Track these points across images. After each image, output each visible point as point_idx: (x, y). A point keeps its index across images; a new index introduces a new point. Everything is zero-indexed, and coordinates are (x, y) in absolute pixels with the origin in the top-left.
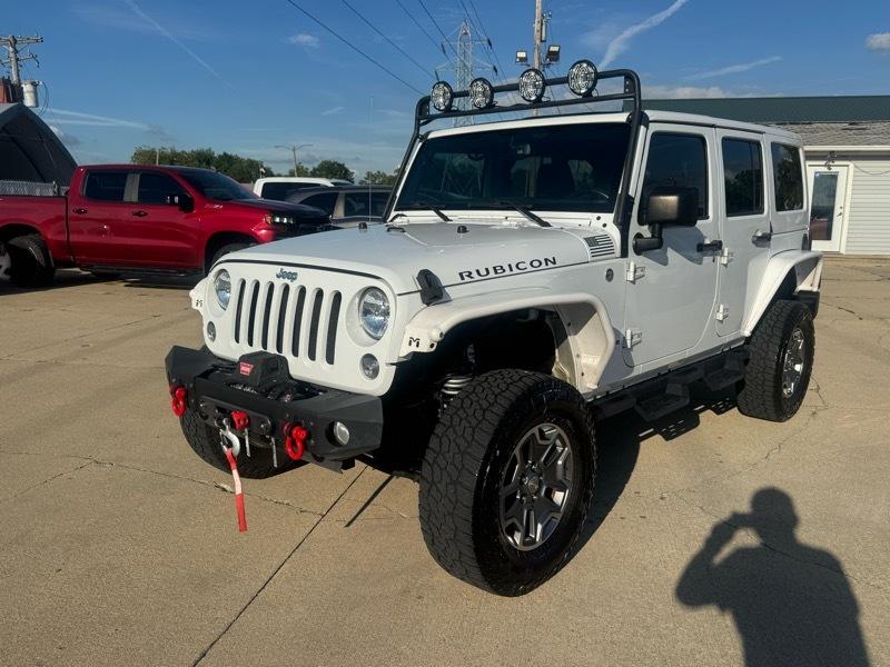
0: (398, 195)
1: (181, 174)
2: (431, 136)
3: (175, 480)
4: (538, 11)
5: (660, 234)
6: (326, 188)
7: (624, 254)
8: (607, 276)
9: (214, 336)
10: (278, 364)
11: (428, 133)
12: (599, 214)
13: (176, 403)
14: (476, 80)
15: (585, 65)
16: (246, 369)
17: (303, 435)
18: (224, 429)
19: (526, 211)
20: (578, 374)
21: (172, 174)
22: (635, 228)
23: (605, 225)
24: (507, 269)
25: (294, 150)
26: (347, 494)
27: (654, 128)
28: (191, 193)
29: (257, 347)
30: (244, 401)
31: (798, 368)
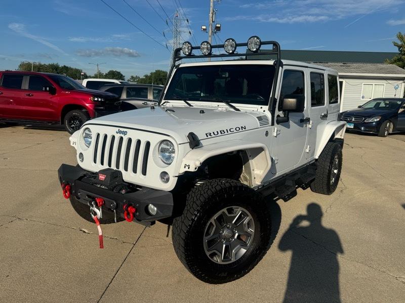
0: (165, 92)
1: (49, 76)
2: (181, 66)
3: (60, 227)
4: (211, 9)
5: (288, 115)
6: (117, 84)
7: (273, 124)
8: (266, 134)
9: (83, 159)
10: (117, 175)
11: (179, 65)
12: (262, 106)
13: (65, 192)
14: (204, 42)
15: (256, 38)
16: (102, 177)
17: (133, 211)
18: (93, 206)
19: (228, 103)
20: (253, 178)
21: (44, 76)
22: (277, 112)
23: (264, 111)
24: (225, 131)
25: (98, 65)
26: (144, 233)
27: (285, 68)
28: (55, 86)
29: (106, 166)
30: (101, 193)
31: (336, 171)
